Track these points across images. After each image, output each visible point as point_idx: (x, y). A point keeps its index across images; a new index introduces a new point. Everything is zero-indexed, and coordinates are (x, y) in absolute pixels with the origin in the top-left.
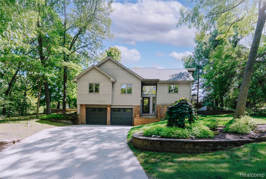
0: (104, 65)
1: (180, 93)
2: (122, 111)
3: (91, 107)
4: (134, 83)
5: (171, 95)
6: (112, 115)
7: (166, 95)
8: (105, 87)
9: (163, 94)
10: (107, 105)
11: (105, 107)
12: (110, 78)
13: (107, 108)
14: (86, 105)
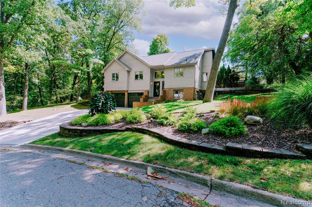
0: (123, 57)
1: (185, 75)
2: (136, 95)
3: (114, 92)
4: (145, 70)
5: (177, 79)
6: (129, 99)
7: (172, 79)
8: (123, 76)
9: (170, 78)
10: (125, 91)
11: (124, 92)
12: (125, 68)
13: (125, 93)
14: (111, 91)
